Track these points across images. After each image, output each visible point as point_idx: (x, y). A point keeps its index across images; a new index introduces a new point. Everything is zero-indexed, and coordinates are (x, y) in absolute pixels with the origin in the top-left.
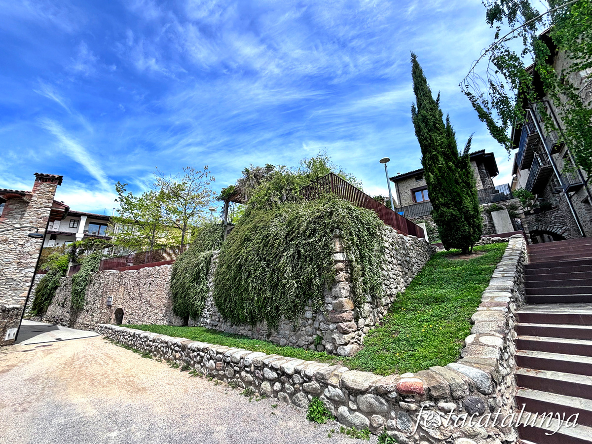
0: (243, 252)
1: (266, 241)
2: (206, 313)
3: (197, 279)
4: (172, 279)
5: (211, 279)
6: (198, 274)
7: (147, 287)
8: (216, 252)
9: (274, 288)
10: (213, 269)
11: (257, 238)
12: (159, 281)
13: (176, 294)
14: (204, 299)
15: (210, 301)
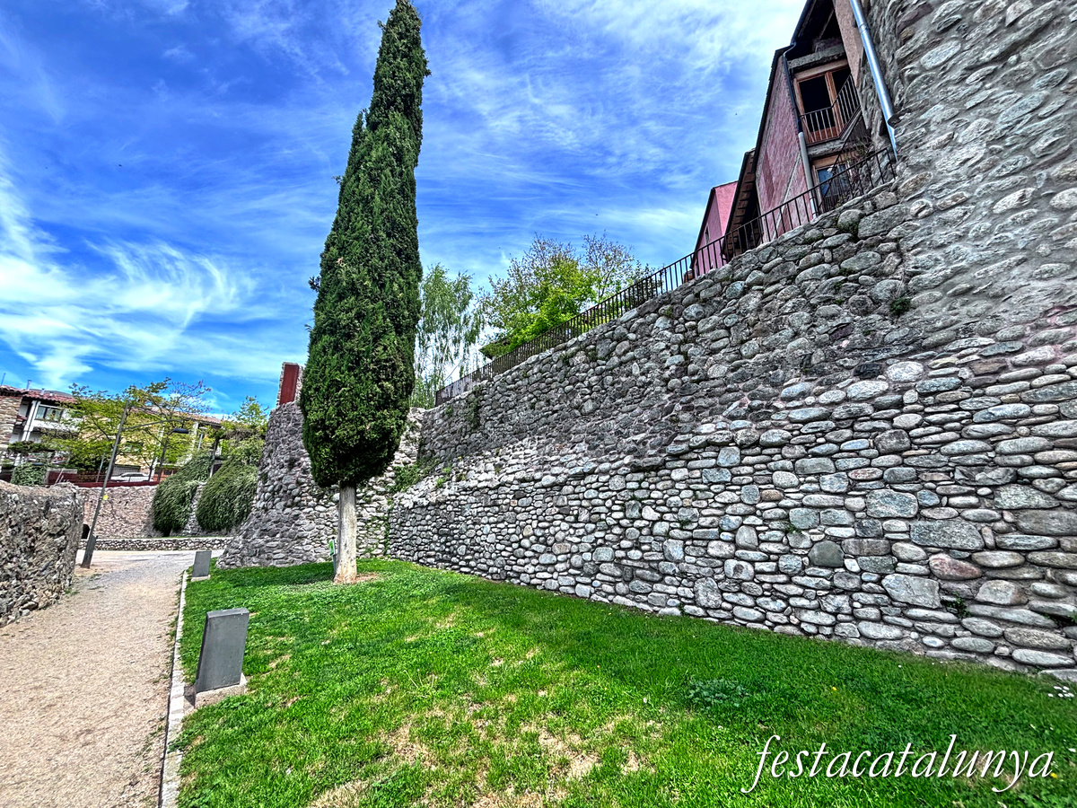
0: (218, 493)
1: (231, 489)
2: (188, 526)
3: (182, 501)
4: (155, 499)
5: (196, 503)
6: (184, 498)
7: (122, 505)
8: (202, 484)
9: (230, 512)
10: (198, 496)
11: (226, 486)
12: (138, 500)
13: (159, 513)
14: (187, 517)
15: (193, 516)
